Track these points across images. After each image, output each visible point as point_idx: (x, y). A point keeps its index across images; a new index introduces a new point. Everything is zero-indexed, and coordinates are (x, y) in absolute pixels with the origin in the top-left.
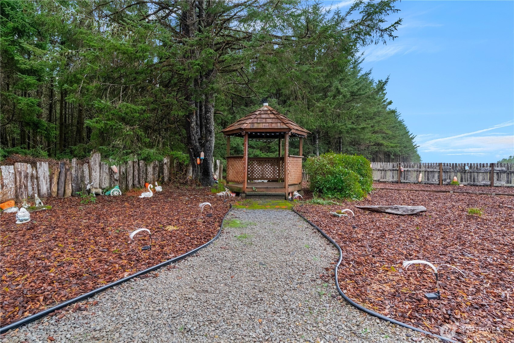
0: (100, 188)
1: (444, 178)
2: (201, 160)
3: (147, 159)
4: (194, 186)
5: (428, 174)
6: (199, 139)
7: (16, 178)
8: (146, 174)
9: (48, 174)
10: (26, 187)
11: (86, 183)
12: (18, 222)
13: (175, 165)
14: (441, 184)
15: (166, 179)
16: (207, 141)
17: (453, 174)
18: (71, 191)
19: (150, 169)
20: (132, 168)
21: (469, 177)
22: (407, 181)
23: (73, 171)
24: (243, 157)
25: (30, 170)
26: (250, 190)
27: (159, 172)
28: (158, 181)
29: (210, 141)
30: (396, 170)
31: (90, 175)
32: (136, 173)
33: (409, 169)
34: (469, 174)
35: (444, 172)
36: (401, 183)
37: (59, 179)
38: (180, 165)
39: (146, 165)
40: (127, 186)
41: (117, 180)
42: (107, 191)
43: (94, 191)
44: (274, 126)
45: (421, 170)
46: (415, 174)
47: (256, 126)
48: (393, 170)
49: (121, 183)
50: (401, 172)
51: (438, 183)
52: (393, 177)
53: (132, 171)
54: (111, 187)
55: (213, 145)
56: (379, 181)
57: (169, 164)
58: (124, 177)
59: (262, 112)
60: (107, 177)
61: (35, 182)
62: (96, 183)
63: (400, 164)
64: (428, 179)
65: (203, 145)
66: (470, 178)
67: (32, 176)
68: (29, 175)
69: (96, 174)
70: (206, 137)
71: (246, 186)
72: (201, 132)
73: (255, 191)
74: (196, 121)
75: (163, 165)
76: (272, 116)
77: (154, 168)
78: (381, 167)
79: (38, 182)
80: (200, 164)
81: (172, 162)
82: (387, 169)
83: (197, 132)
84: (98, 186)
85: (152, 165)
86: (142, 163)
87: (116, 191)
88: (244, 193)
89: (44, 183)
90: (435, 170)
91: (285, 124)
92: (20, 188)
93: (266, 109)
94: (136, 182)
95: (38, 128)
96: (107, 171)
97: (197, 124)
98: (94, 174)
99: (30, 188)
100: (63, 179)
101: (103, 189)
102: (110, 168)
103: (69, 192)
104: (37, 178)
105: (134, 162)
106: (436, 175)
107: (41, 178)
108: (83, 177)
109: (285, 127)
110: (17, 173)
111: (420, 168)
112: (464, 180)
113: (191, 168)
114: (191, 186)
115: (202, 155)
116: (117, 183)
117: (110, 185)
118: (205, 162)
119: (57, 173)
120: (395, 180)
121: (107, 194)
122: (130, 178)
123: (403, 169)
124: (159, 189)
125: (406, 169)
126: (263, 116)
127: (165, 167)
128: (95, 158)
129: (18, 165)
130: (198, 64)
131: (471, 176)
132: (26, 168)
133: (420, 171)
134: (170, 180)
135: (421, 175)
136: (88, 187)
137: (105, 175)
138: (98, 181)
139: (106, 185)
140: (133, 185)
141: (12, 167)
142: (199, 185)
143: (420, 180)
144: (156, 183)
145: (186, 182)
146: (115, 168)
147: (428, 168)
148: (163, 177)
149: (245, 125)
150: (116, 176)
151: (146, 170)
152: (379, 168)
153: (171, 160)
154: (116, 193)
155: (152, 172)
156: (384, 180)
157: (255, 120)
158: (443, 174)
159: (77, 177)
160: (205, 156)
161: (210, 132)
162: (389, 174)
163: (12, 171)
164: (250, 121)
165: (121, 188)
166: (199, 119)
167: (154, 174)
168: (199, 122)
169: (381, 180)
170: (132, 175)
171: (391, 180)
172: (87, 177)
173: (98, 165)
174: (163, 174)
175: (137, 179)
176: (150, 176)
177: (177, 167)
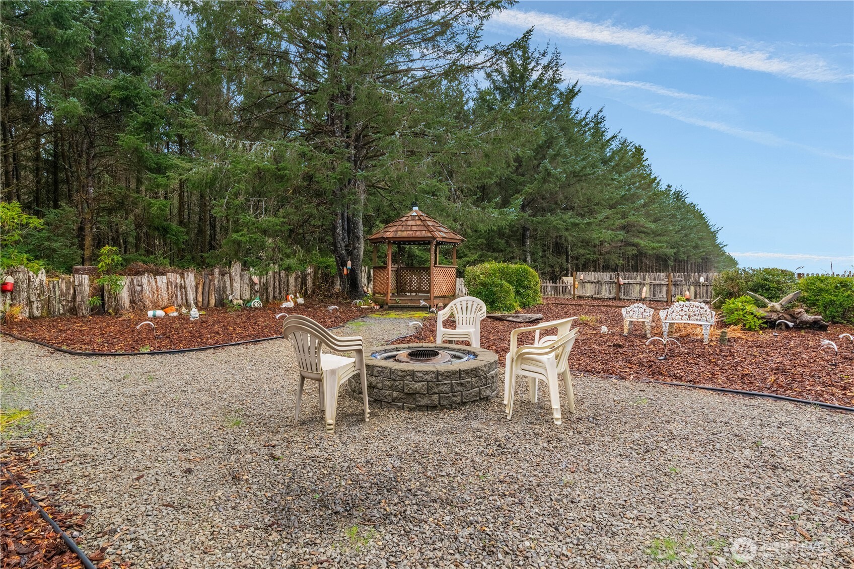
0: (241, 299)
1: (673, 293)
2: (347, 270)
3: (288, 269)
4: (340, 299)
5: (654, 288)
6: (346, 246)
7: (168, 288)
8: (288, 286)
9: (194, 284)
10: (176, 296)
11: (228, 293)
12: (191, 319)
13: (319, 276)
14: (669, 301)
15: (309, 291)
16: (355, 249)
17: (685, 288)
18: (214, 301)
19: (292, 280)
20: (272, 279)
21: (705, 291)
22: (628, 298)
23: (216, 281)
24: (386, 267)
25: (179, 281)
26: (393, 302)
27: (302, 284)
28: (300, 293)
29: (358, 248)
30: (614, 282)
31: (231, 285)
32: (277, 284)
33: (631, 281)
34: (705, 288)
35: (674, 285)
36: (620, 299)
37: (203, 289)
38: (325, 276)
39: (287, 276)
40: (267, 298)
41: (257, 292)
42: (248, 302)
43: (235, 302)
44: (418, 234)
45: (646, 282)
46: (638, 288)
47: (399, 234)
48: (611, 283)
49: (261, 295)
50: (620, 285)
51: (666, 300)
52: (610, 292)
53: (272, 282)
54: (251, 299)
55: (362, 253)
56: (592, 297)
57: (312, 274)
58: (265, 288)
59: (410, 218)
60: (248, 288)
61: (184, 293)
62: (237, 294)
63: (618, 274)
64: (654, 295)
65: (350, 253)
66: (707, 293)
67: (181, 286)
68: (179, 285)
69: (237, 285)
70: (353, 244)
71: (389, 298)
72: (349, 237)
73: (398, 303)
74: (343, 225)
75: (306, 275)
76: (419, 223)
77: (296, 279)
78: (595, 278)
79: (186, 292)
80: (347, 275)
81: (316, 273)
82: (602, 281)
83: (343, 239)
84: (239, 298)
85: (294, 275)
86: (283, 273)
87: (257, 303)
88: (387, 304)
89: (191, 293)
90: (663, 283)
91: (430, 232)
92: (172, 297)
93: (415, 214)
94: (277, 294)
95: (167, 233)
96: (248, 282)
97: (343, 229)
98: (235, 284)
99: (179, 297)
100: (207, 289)
101: (244, 301)
102: (250, 279)
103: (213, 302)
104: (185, 288)
105: (274, 273)
106: (664, 289)
107: (189, 288)
108: (225, 287)
109: (430, 235)
110: (169, 283)
111: (644, 280)
112: (698, 296)
113: (339, 279)
114: (337, 299)
115: (349, 263)
116: (258, 295)
117: (251, 297)
118: (353, 271)
119: (201, 283)
120: (613, 295)
121: (248, 305)
122: (271, 289)
123: (622, 281)
124: (301, 300)
125: (626, 281)
126: (410, 223)
127: (308, 277)
128: (236, 268)
129: (170, 275)
130: (335, 178)
131: (707, 291)
132: (175, 278)
133: (644, 284)
134: (314, 293)
135: (645, 288)
136: (230, 298)
137: (245, 285)
138: (239, 293)
139: (247, 296)
140: (274, 297)
141: (165, 277)
142: (346, 299)
143: (643, 296)
144: (298, 295)
145: (332, 294)
146: (255, 279)
147: (655, 280)
148: (306, 290)
149: (388, 233)
150: (257, 287)
151: (288, 281)
152: (593, 279)
153: (315, 270)
154: (257, 305)
155: (294, 284)
156: (599, 296)
157: (400, 228)
158: (673, 288)
159: (220, 287)
160: (352, 266)
161: (358, 238)
162: (605, 288)
163: (165, 281)
164: (394, 229)
165: (261, 300)
166: (346, 223)
167: (296, 286)
168: (346, 227)
169: (595, 296)
170: (272, 286)
171: (608, 296)
172: (229, 287)
173: (238, 276)
174: (306, 286)
175: (278, 291)
176: (292, 288)
177: (322, 277)
